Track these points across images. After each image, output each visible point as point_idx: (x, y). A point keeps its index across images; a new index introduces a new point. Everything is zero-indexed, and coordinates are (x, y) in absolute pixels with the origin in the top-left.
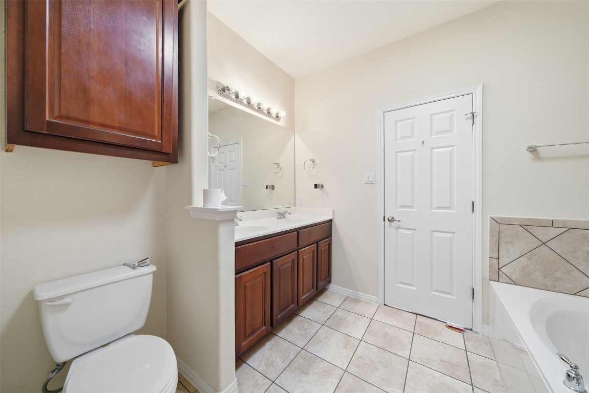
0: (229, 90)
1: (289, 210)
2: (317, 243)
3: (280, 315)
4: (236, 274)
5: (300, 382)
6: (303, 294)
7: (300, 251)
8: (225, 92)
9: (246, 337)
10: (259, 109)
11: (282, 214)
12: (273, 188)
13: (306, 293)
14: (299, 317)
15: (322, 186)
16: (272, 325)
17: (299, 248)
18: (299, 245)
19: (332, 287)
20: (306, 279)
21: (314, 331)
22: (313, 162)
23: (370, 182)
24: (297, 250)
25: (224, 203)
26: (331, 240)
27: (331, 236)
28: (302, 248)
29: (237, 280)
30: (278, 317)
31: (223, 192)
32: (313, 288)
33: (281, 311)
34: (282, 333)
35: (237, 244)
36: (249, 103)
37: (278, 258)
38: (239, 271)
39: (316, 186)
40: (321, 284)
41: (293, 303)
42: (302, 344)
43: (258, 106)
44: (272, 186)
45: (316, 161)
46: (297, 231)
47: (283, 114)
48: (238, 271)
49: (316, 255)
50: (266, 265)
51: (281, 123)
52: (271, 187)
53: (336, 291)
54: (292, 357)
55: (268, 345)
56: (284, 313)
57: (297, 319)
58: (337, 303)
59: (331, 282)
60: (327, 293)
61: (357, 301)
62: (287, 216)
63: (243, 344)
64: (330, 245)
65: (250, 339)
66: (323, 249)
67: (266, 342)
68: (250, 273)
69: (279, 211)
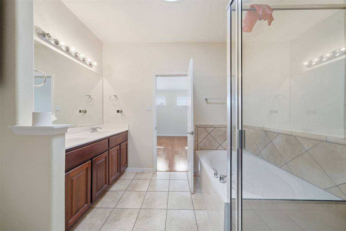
0: (49, 37)
1: (100, 126)
2: (120, 144)
3: (97, 194)
4: (66, 172)
5: (115, 226)
6: (112, 176)
7: (110, 150)
8: (45, 37)
9: (72, 216)
10: (76, 56)
11: (94, 129)
12: (85, 112)
13: (114, 176)
14: (109, 192)
15: (122, 112)
16: (91, 202)
17: (109, 149)
18: (110, 147)
19: (129, 169)
20: (114, 168)
21: (120, 196)
22: (116, 96)
23: (149, 110)
24: (108, 150)
25: (54, 122)
26: (127, 142)
27: (127, 140)
28: (111, 149)
29: (66, 177)
30: (96, 195)
31: (54, 114)
32: (118, 172)
33: (98, 191)
34: (99, 205)
35: (67, 151)
36: (68, 50)
37: (96, 157)
38: (68, 169)
39: (118, 111)
40: (122, 169)
41: (106, 184)
42: (113, 206)
43: (75, 54)
44: (85, 110)
45: (118, 97)
46: (108, 138)
47: (95, 64)
48: (66, 170)
49: (119, 151)
50: (88, 162)
51: (93, 69)
52: (84, 112)
53: (130, 171)
54: (107, 215)
55: (88, 216)
56: (100, 191)
57: (108, 194)
58: (132, 177)
59: (127, 166)
60: (125, 173)
61: (143, 173)
62: (98, 130)
63: (70, 221)
64: (127, 145)
65: (75, 216)
66: (123, 148)
67: (86, 215)
68: (76, 170)
69: (92, 127)
